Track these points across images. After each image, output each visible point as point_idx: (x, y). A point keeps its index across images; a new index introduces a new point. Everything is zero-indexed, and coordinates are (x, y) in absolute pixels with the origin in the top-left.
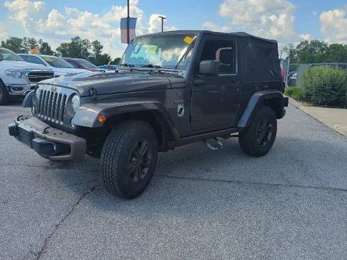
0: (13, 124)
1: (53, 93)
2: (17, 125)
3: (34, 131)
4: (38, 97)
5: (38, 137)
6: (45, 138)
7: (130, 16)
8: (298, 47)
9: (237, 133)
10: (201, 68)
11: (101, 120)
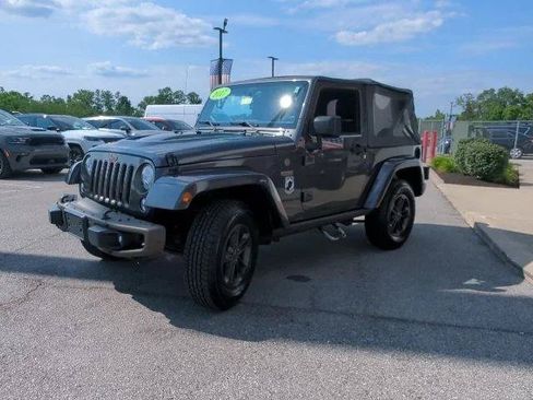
0: (55, 209)
1: (112, 164)
2: (62, 208)
3: (89, 216)
4: (89, 170)
5: (95, 224)
6: (107, 226)
7: (223, 57)
8: (481, 97)
9: (363, 218)
10: (316, 127)
11: (186, 200)
